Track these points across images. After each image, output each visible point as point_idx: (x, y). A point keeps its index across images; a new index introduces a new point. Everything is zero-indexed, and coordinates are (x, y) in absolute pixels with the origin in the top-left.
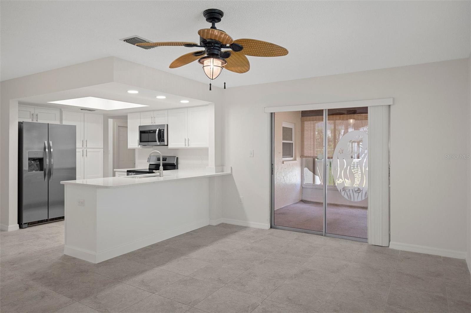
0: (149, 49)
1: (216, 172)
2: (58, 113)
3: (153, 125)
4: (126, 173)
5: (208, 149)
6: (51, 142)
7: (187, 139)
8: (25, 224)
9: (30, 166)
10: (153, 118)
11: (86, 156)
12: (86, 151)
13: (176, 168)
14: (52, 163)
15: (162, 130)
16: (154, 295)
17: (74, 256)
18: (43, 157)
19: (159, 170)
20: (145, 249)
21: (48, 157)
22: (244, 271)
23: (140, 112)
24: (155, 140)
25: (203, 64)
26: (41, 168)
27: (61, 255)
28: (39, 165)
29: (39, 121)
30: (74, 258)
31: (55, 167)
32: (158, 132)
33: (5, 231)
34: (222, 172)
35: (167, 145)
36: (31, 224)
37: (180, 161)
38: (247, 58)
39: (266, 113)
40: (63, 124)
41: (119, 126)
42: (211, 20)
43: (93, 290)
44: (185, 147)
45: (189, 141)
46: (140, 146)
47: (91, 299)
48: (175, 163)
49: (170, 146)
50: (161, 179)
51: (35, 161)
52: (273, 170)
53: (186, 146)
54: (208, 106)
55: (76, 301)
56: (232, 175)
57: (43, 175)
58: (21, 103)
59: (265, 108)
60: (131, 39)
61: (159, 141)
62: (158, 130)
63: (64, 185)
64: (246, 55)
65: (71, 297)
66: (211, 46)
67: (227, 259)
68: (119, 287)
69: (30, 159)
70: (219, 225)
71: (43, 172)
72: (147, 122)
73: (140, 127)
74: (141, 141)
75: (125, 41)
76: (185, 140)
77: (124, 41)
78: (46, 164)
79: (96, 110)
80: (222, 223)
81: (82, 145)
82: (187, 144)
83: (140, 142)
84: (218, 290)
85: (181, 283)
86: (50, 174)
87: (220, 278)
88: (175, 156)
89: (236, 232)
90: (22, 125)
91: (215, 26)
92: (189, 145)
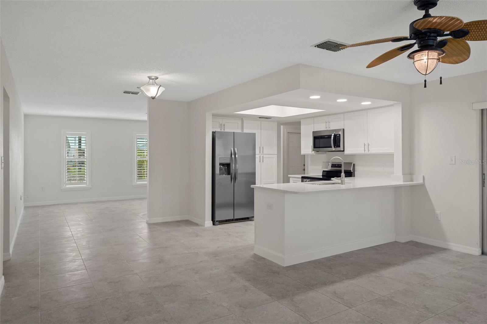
0: (338, 51)
1: (404, 182)
2: (240, 122)
3: (328, 130)
4: (300, 179)
5: (394, 154)
6: (236, 149)
7: (366, 144)
8: (217, 221)
9: (220, 169)
10: (328, 124)
11: (263, 161)
12: (263, 157)
13: (353, 175)
14: (237, 168)
15: (338, 135)
16: (351, 309)
17: (264, 257)
18: (230, 163)
19: (340, 177)
20: (328, 259)
21: (234, 163)
22: (458, 304)
23: (313, 117)
24: (330, 146)
25: (413, 58)
26: (229, 173)
27: (252, 253)
28: (227, 170)
29: (226, 130)
30: (264, 258)
31: (239, 171)
32: (334, 138)
33: (202, 226)
34: (412, 181)
35: (344, 151)
36: (222, 222)
37: (357, 168)
38: (469, 44)
39: (475, 110)
40: (244, 132)
41: (288, 133)
42: (424, 7)
43: (288, 293)
44: (364, 152)
45: (369, 146)
46: (313, 152)
47: (289, 301)
48: (352, 170)
49: (347, 152)
50: (343, 187)
51: (223, 166)
52: (484, 182)
53: (366, 152)
54: (393, 106)
55: (275, 300)
56: (425, 185)
57: (230, 179)
58: (214, 115)
59: (472, 103)
60: (323, 43)
61: (334, 147)
62: (333, 135)
63: (253, 189)
64: (466, 41)
65: (270, 295)
66: (424, 37)
67: (430, 285)
68: (311, 294)
69: (220, 164)
70: (408, 243)
71: (230, 176)
72: (322, 127)
73: (313, 132)
74: (315, 146)
75: (317, 47)
76: (365, 145)
77: (315, 46)
78: (233, 169)
79: (273, 118)
80: (411, 241)
81: (259, 151)
82: (366, 149)
83: (314, 148)
84: (427, 319)
85: (378, 303)
86: (235, 178)
87: (427, 306)
88: (352, 163)
89: (432, 253)
90: (215, 134)
91: (429, 12)
92: (369, 151)
